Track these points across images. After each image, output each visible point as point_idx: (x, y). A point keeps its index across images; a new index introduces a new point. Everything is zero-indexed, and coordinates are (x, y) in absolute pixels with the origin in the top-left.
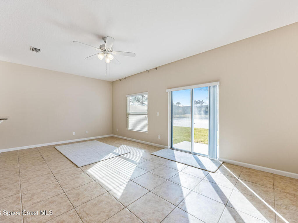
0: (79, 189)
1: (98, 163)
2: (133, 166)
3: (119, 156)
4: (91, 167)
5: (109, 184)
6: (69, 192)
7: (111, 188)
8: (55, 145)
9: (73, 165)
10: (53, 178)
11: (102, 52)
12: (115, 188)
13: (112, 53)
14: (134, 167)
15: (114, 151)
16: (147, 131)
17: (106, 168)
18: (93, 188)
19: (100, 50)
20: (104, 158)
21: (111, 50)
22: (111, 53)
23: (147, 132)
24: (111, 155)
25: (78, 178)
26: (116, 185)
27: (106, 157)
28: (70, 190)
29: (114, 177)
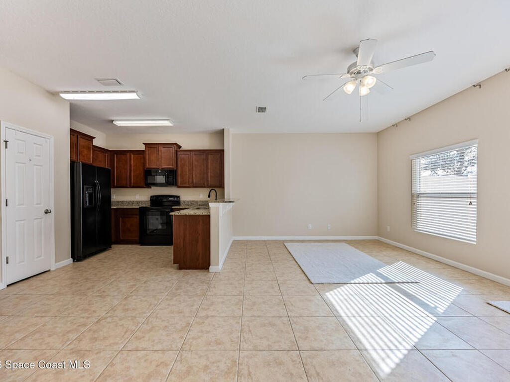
0: (308, 321)
1: (345, 286)
2: (424, 316)
3: (390, 283)
4: (331, 290)
5: (364, 336)
6: (295, 320)
7: (368, 346)
8: (285, 240)
9: (305, 278)
10: (277, 289)
11: (353, 77)
12: (375, 350)
13: (374, 71)
14: (430, 321)
15: (380, 271)
16: (475, 240)
17: (360, 301)
18: (333, 329)
19: (349, 75)
20: (358, 279)
21: (371, 67)
22: (371, 73)
23: (475, 243)
24: (370, 277)
25: (310, 301)
26: (380, 346)
27: (361, 278)
28: (296, 317)
29: (374, 325)
